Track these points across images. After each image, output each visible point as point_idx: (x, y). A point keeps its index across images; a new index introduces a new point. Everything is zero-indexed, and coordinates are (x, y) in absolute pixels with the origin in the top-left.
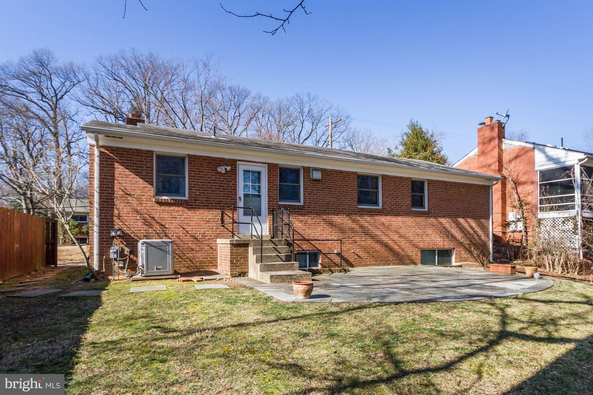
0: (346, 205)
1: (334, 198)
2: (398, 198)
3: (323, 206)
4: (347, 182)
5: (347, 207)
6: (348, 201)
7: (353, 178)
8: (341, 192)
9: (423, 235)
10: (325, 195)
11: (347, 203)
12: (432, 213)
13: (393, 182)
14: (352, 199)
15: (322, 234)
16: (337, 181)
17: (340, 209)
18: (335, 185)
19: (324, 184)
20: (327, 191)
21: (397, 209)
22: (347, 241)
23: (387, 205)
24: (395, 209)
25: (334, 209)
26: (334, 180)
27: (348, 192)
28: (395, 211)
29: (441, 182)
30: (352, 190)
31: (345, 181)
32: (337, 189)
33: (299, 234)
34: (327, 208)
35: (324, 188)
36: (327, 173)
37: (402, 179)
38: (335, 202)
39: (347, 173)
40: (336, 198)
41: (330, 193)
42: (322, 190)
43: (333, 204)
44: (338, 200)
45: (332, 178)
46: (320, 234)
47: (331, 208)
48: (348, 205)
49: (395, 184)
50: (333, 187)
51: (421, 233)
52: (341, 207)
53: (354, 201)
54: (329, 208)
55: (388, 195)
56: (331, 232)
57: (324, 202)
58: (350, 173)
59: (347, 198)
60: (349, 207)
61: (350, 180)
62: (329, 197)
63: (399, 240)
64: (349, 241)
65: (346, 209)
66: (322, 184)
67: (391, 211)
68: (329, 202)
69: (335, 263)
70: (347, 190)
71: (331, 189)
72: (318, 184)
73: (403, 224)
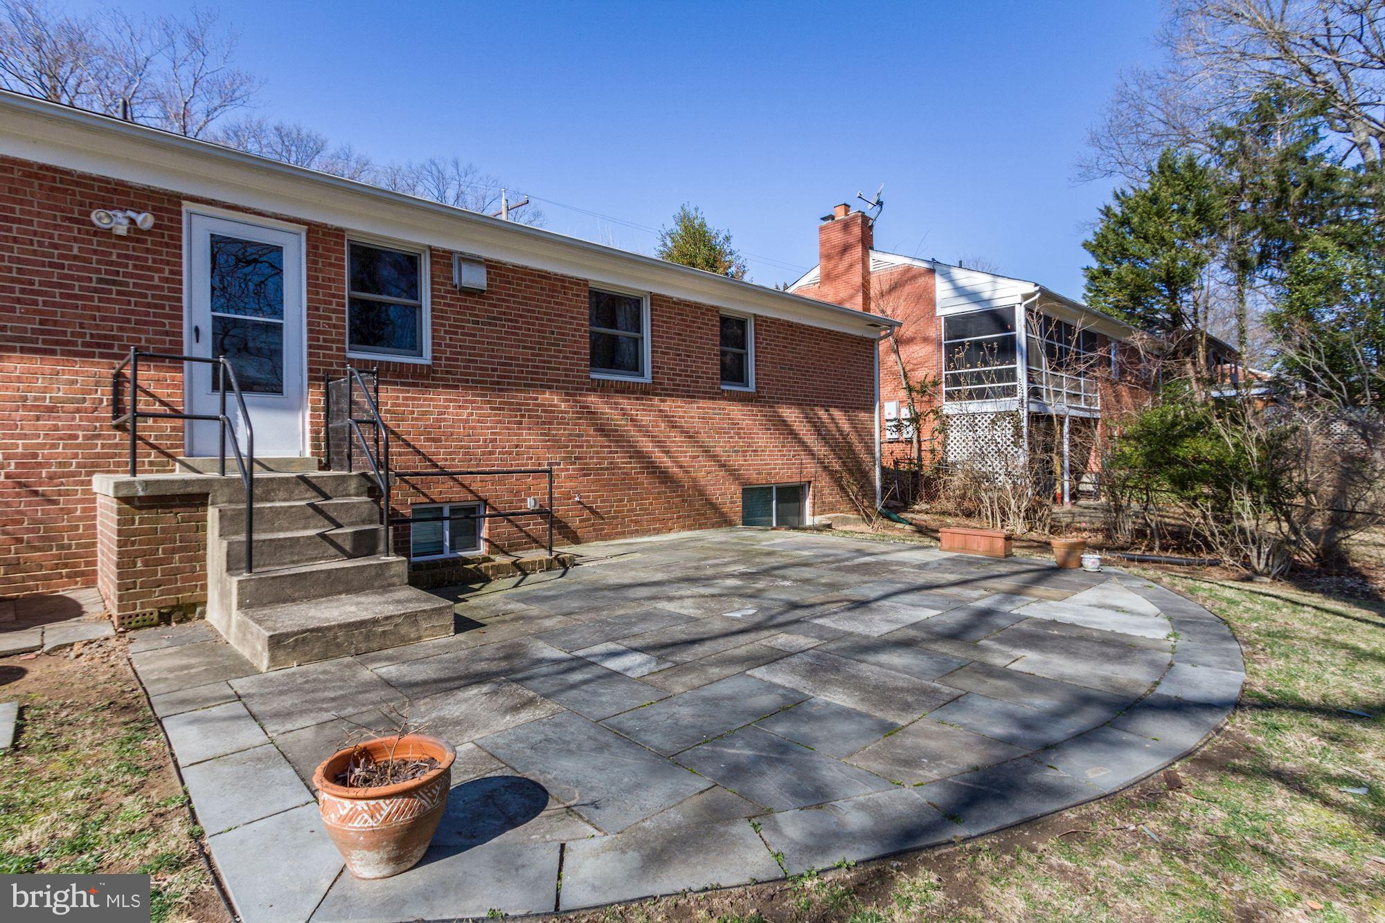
0: (558, 369)
1: (524, 347)
2: (689, 356)
3: (493, 370)
4: (561, 304)
5: (561, 375)
6: (564, 357)
7: (578, 296)
8: (544, 332)
9: (746, 451)
10: (499, 338)
11: (560, 363)
12: (764, 397)
13: (679, 314)
14: (575, 353)
15: (491, 453)
16: (533, 299)
17: (542, 380)
18: (529, 311)
19: (495, 306)
20: (504, 326)
21: (688, 386)
22: (562, 470)
23: (665, 374)
24: (684, 386)
25: (526, 379)
26: (525, 298)
27: (563, 334)
28: (682, 391)
29: (783, 325)
30: (575, 330)
31: (556, 303)
32: (533, 324)
33: (419, 453)
34: (505, 377)
35: (494, 318)
36: (504, 276)
37: (699, 308)
38: (528, 360)
39: (562, 279)
40: (531, 348)
41: (513, 334)
42: (490, 324)
43: (523, 366)
44: (537, 355)
45: (520, 291)
46: (483, 454)
47: (516, 378)
48: (566, 370)
49: (682, 320)
50: (521, 316)
51: (742, 447)
52: (546, 374)
53: (582, 359)
54: (510, 377)
55: (667, 348)
56: (517, 446)
57: (495, 357)
58: (570, 282)
59: (560, 351)
60: (566, 376)
61: (571, 300)
62: (512, 346)
63: (694, 467)
64: (567, 470)
65: (558, 381)
66: (490, 305)
67: (674, 390)
68: (511, 358)
69: (528, 536)
70: (560, 328)
71: (517, 322)
72: (477, 303)
73: (703, 423)
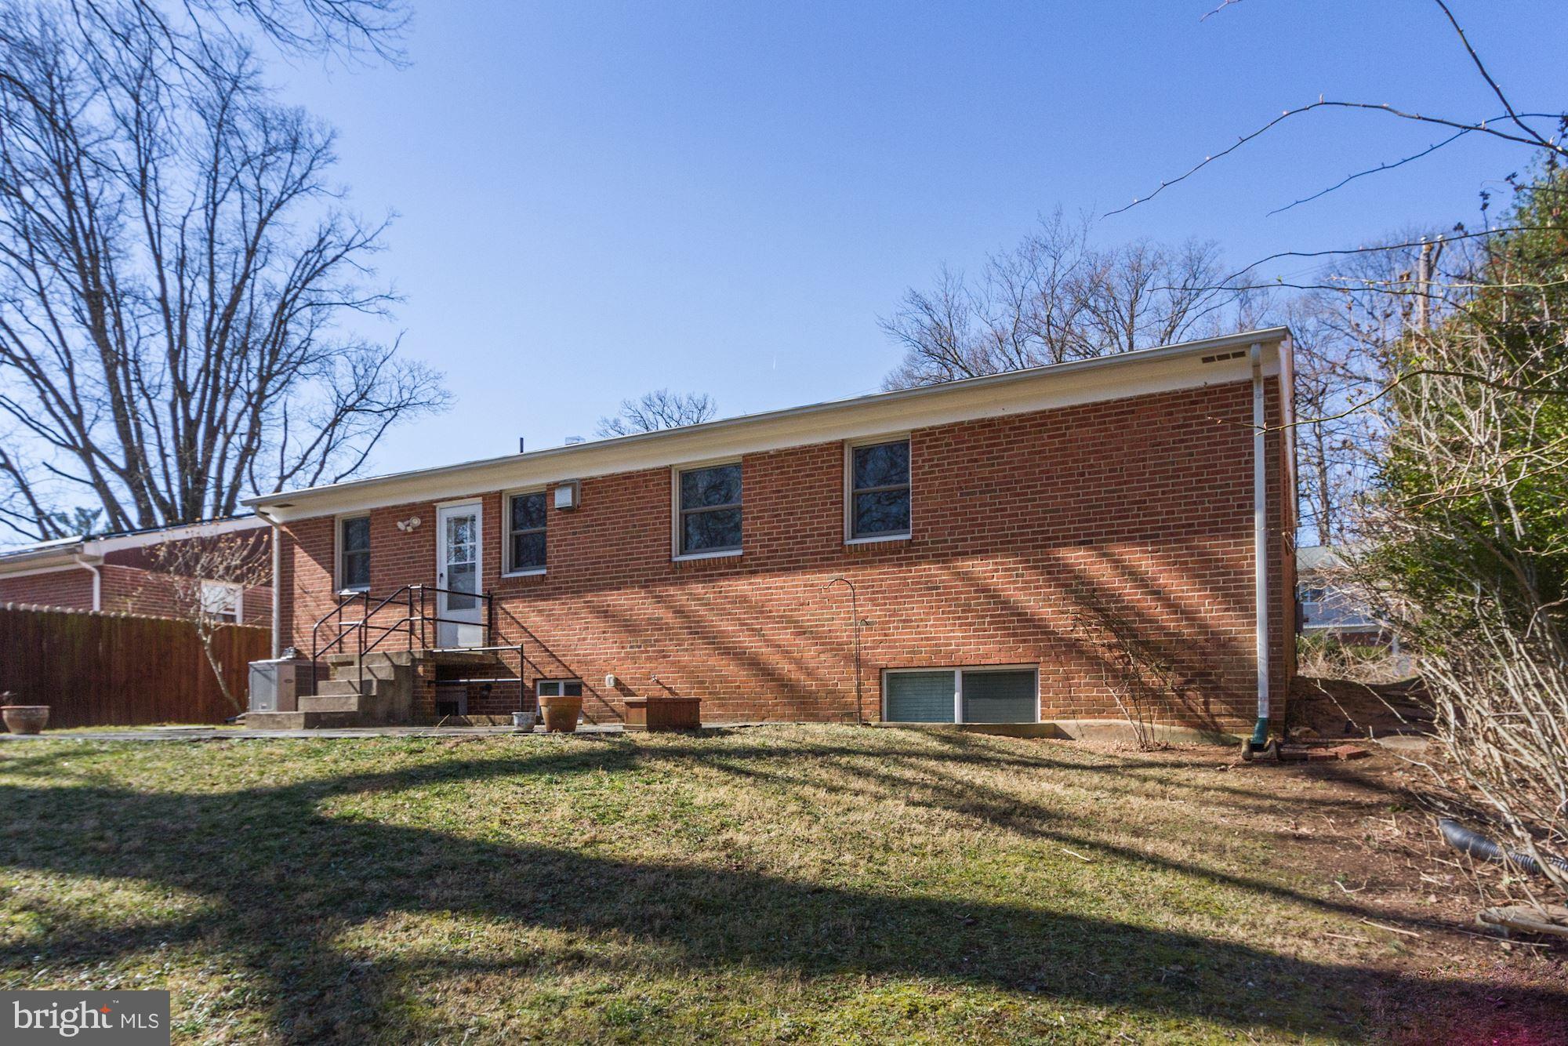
0: (640, 559)
1: (611, 545)
2: (791, 514)
3: (587, 569)
4: (643, 497)
5: (642, 564)
6: (645, 547)
7: (658, 484)
8: (627, 527)
9: (888, 622)
10: (591, 542)
11: (642, 553)
12: (926, 543)
13: (778, 468)
14: (655, 540)
15: (584, 639)
16: (618, 501)
17: (625, 571)
18: (615, 512)
19: (588, 516)
20: (594, 531)
21: (790, 550)
22: (642, 652)
23: (757, 541)
24: (784, 550)
26: (612, 502)
27: (645, 525)
28: (780, 557)
30: (656, 518)
31: (638, 498)
32: (618, 523)
33: (537, 641)
34: (595, 574)
35: (588, 526)
36: (595, 488)
37: (808, 452)
38: (614, 556)
39: (643, 474)
40: (616, 545)
41: (602, 535)
42: (585, 532)
43: (610, 562)
44: (621, 550)
45: (607, 497)
46: (579, 640)
47: (603, 573)
48: (646, 558)
49: (782, 473)
50: (609, 519)
51: (879, 617)
52: (628, 565)
53: (661, 545)
54: (599, 574)
55: (761, 511)
56: (604, 632)
57: (588, 558)
58: (651, 475)
59: (641, 542)
60: (646, 563)
61: (651, 491)
62: (601, 547)
63: (797, 645)
64: (647, 652)
65: (639, 570)
66: (585, 516)
67: (768, 558)
68: (599, 557)
69: (613, 711)
70: (642, 520)
71: (605, 524)
72: (576, 517)
73: (812, 592)
